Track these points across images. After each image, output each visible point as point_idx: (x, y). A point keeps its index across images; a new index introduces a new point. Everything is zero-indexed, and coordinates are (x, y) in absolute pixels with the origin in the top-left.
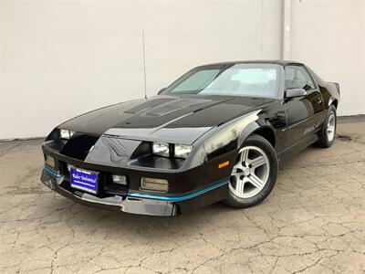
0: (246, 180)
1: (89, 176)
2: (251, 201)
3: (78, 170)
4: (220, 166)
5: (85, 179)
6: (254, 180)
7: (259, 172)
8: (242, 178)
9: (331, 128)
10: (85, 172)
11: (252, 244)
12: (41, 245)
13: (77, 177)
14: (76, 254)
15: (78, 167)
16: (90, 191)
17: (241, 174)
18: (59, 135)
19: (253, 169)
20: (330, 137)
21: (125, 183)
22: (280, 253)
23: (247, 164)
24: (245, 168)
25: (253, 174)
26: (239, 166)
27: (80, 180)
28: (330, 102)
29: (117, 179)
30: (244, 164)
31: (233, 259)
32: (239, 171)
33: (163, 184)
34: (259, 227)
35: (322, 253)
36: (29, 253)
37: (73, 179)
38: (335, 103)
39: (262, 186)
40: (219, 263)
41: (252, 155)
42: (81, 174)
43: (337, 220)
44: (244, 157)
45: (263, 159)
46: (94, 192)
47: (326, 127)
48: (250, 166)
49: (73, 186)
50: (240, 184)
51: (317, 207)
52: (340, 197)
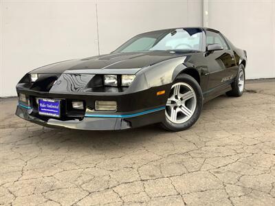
0: (178, 110)
1: (53, 104)
2: (182, 126)
3: (45, 100)
4: (158, 93)
5: (50, 106)
6: (184, 110)
7: (188, 103)
8: (175, 108)
9: (241, 82)
10: (50, 101)
11: (185, 151)
12: (14, 158)
13: (44, 106)
14: (43, 162)
15: (44, 98)
16: (54, 115)
17: (175, 105)
18: (30, 79)
19: (184, 101)
20: (241, 89)
21: (82, 108)
22: (207, 156)
23: (179, 98)
24: (178, 100)
25: (184, 105)
26: (173, 98)
27: (47, 108)
28: (240, 61)
29: (76, 105)
30: (176, 97)
31: (169, 160)
32: (173, 102)
33: (112, 106)
34: (189, 142)
35: (241, 155)
36: (4, 163)
37: (41, 108)
38: (244, 62)
39: (191, 115)
40: (158, 164)
41: (183, 90)
42: (46, 103)
43: (250, 136)
44: (177, 92)
45: (191, 94)
46: (58, 116)
47: (238, 81)
48: (181, 99)
49: (40, 113)
50: (174, 113)
51: (234, 129)
52: (251, 124)
